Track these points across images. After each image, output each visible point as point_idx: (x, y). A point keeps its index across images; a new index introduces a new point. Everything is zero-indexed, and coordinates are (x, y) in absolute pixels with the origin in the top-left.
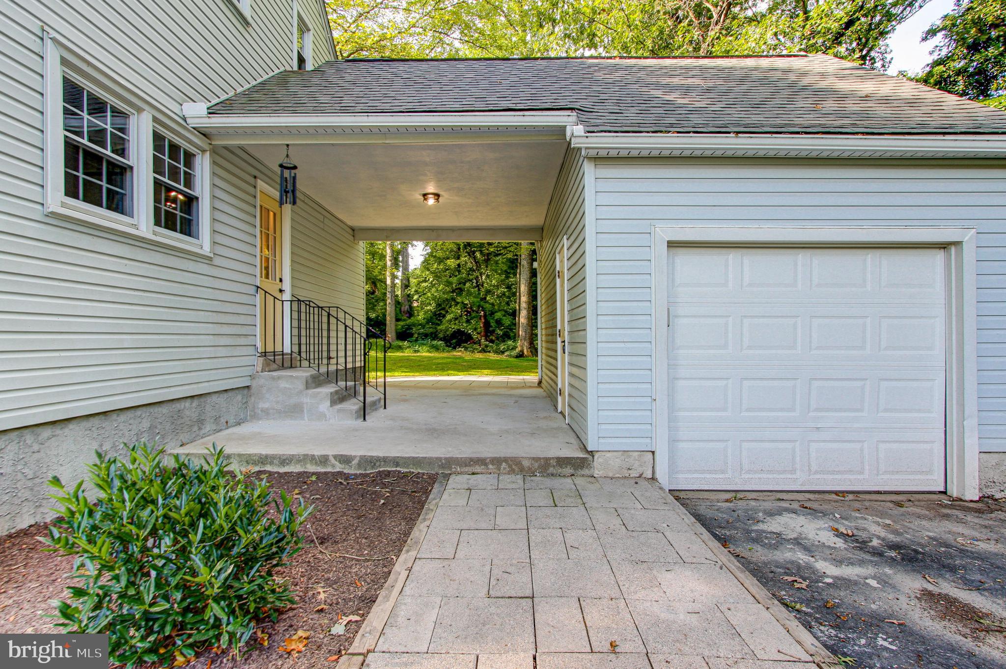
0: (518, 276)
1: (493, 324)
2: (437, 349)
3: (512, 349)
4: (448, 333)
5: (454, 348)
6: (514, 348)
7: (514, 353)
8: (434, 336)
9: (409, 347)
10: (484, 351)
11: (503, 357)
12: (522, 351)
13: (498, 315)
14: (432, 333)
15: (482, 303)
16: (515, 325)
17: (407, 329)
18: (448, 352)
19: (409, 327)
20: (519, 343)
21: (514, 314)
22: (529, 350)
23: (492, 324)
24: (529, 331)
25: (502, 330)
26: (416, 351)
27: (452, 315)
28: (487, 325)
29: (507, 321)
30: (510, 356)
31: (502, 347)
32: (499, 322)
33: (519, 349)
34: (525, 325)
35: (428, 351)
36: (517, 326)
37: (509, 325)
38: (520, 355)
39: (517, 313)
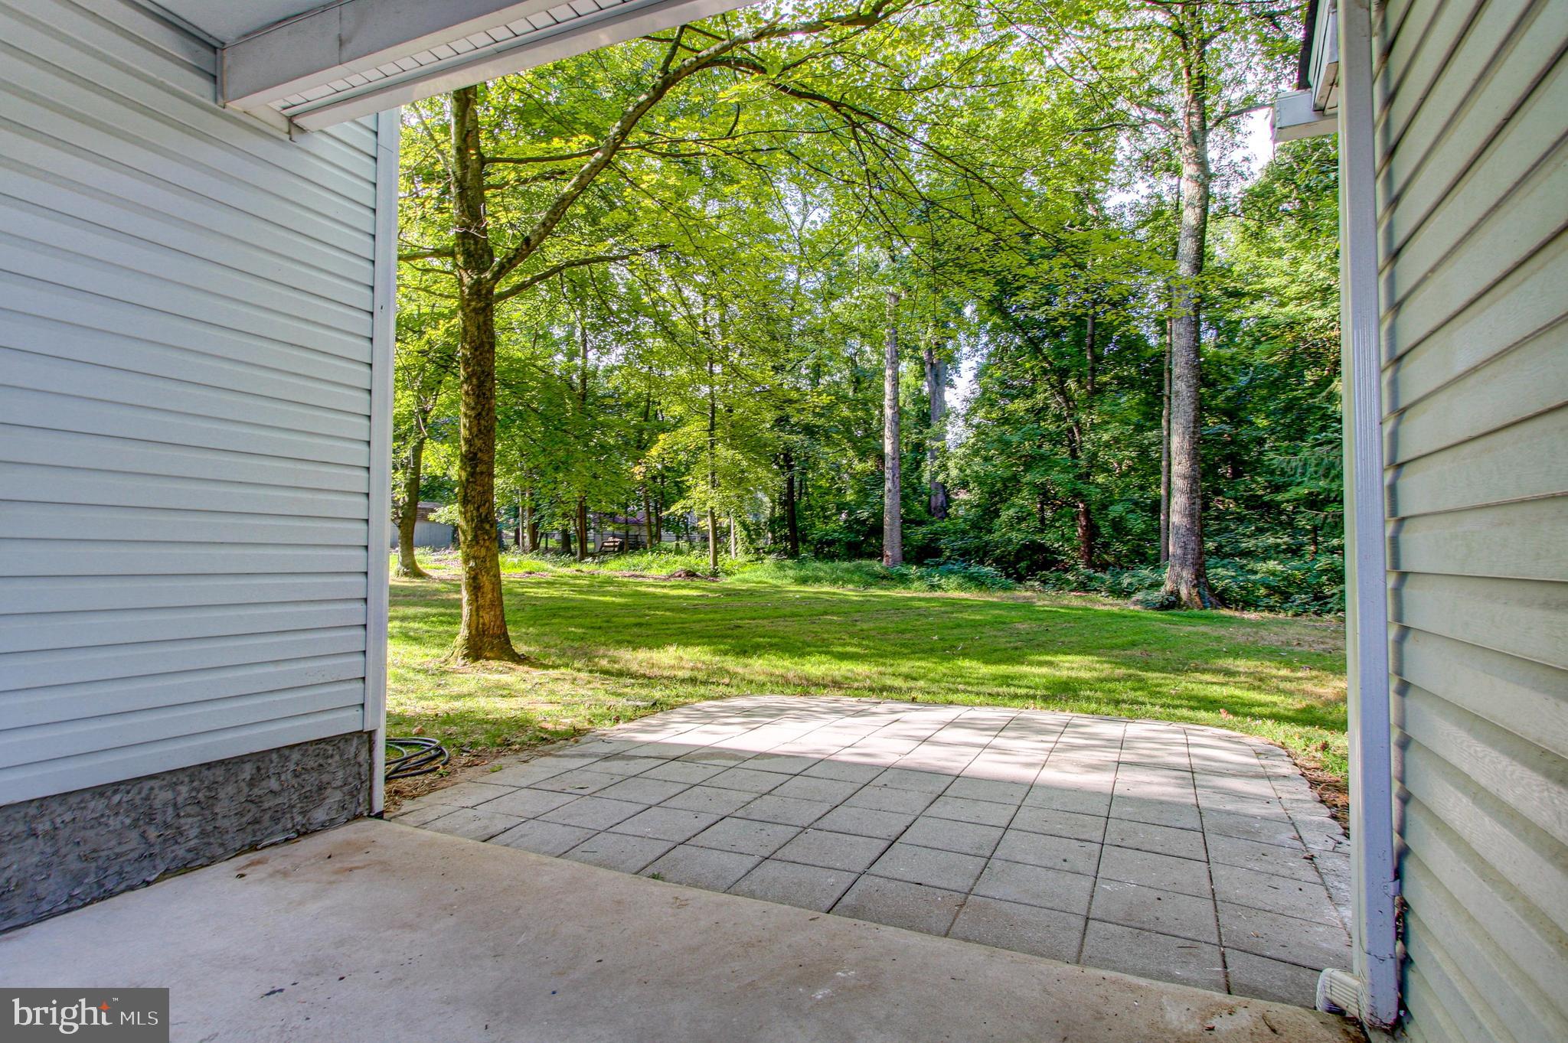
0: (1164, 423)
1: (1105, 530)
2: (978, 582)
3: (1151, 586)
4: (1010, 548)
5: (1020, 579)
6: (1156, 585)
7: (1158, 595)
8: (982, 554)
9: (921, 578)
10: (1084, 587)
11: (1130, 606)
12: (1176, 593)
13: (1116, 511)
14: (978, 549)
15: (1080, 485)
16: (1158, 531)
17: (931, 540)
18: (1006, 588)
19: (935, 537)
20: (1167, 575)
21: (1155, 508)
22: (1194, 592)
23: (1103, 531)
24: (1192, 545)
25: (1125, 543)
26: (932, 587)
27: (1011, 512)
28: (1092, 531)
29: (1137, 523)
30: (1146, 604)
31: (1126, 580)
32: (1118, 526)
33: (1168, 586)
34: (1182, 531)
35: (960, 587)
36: (1163, 535)
37: (1143, 532)
38: (1172, 603)
39: (1163, 507)
